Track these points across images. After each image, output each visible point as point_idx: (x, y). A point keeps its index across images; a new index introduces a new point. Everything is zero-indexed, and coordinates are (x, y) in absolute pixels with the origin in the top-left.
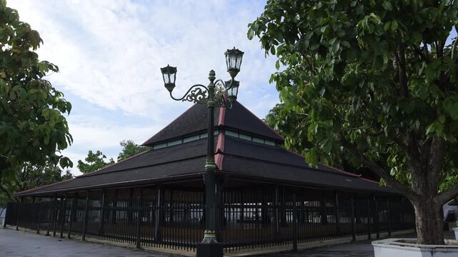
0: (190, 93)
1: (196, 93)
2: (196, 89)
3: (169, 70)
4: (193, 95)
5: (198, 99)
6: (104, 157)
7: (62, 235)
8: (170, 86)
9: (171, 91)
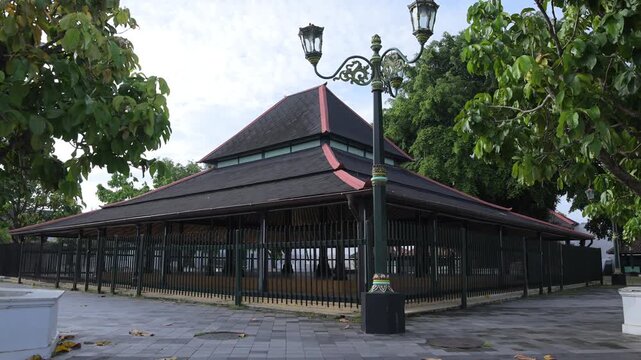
0: (344, 69)
1: (353, 69)
2: (354, 63)
3: (312, 32)
4: (349, 71)
5: (356, 77)
6: (135, 180)
7: (99, 289)
8: (314, 57)
9: (315, 64)
